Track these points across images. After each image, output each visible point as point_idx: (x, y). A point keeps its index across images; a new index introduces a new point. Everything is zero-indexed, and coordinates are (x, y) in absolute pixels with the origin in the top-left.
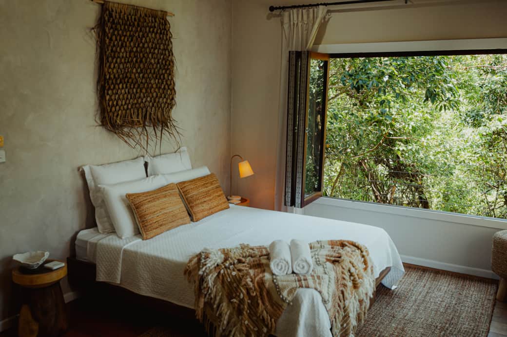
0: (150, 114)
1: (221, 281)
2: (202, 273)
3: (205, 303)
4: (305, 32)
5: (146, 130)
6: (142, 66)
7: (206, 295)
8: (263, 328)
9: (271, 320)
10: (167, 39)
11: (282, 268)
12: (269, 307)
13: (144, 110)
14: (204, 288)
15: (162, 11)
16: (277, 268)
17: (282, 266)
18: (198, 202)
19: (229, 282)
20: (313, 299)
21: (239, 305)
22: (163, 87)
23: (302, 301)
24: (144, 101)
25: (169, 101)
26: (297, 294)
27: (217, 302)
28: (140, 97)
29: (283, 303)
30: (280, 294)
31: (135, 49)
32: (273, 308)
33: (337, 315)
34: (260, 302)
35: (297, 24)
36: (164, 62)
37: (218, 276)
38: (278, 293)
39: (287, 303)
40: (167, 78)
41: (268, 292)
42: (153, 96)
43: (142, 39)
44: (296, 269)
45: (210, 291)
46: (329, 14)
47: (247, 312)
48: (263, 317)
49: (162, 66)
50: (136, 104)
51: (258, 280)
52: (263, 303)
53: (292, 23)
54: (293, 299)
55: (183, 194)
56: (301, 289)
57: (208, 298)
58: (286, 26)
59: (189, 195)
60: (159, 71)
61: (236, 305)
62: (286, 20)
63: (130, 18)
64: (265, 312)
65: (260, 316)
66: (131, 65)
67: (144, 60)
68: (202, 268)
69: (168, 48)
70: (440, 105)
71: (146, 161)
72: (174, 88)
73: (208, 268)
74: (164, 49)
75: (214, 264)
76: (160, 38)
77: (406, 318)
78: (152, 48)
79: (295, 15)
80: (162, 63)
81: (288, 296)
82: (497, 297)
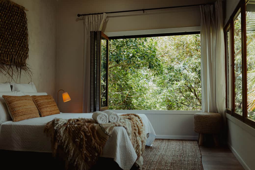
0: (15, 59)
1: (68, 131)
2: (56, 128)
3: (58, 146)
4: (96, 26)
5: (12, 68)
6: (10, 31)
7: (59, 141)
8: (95, 153)
9: (100, 148)
10: (24, 21)
11: (103, 120)
12: (98, 140)
13: (11, 56)
14: (58, 136)
15: (22, 6)
16: (101, 120)
17: (103, 119)
18: (44, 106)
19: (73, 131)
20: (123, 131)
21: (80, 143)
22: (22, 45)
23: (117, 133)
24: (11, 51)
25: (25, 54)
26: (114, 129)
27: (66, 144)
28: (9, 48)
29: (106, 136)
30: (105, 131)
31: (7, 22)
32: (100, 140)
33: (134, 143)
34: (93, 138)
35: (92, 22)
36: (23, 32)
37: (66, 129)
38: (103, 131)
39: (109, 135)
40: (24, 42)
41: (97, 133)
42: (16, 49)
43: (11, 18)
44: (111, 120)
45: (61, 139)
46: (108, 18)
47: (85, 146)
48: (95, 146)
49: (22, 34)
50: (6, 51)
51: (91, 127)
52: (95, 138)
53: (90, 22)
54: (112, 133)
55: (35, 102)
56: (116, 127)
57: (60, 143)
58: (86, 24)
59: (39, 103)
60: (20, 36)
61: (78, 143)
62: (87, 20)
63: (5, 5)
64: (96, 144)
65: (93, 146)
66: (4, 29)
67: (12, 28)
68: (56, 125)
69: (25, 25)
70: (154, 73)
71: (12, 85)
72: (28, 48)
73: (59, 125)
74: (23, 26)
75: (63, 123)
76: (21, 19)
77: (162, 154)
78: (16, 23)
79: (91, 18)
80: (22, 33)
81: (109, 131)
82: (199, 144)
